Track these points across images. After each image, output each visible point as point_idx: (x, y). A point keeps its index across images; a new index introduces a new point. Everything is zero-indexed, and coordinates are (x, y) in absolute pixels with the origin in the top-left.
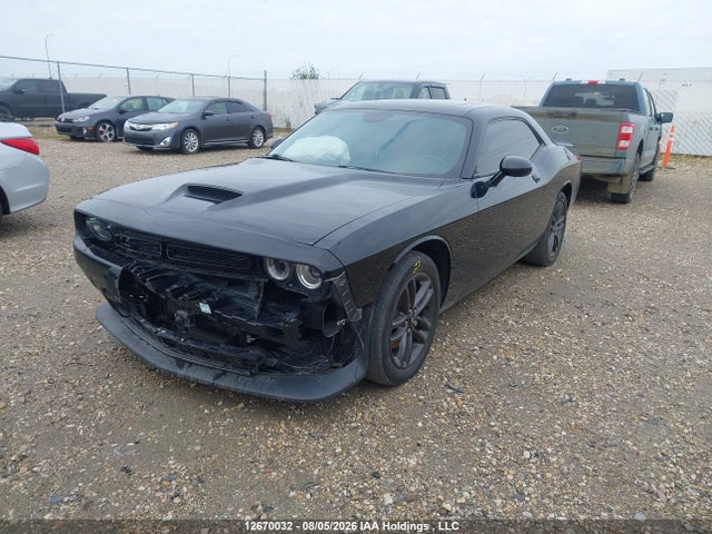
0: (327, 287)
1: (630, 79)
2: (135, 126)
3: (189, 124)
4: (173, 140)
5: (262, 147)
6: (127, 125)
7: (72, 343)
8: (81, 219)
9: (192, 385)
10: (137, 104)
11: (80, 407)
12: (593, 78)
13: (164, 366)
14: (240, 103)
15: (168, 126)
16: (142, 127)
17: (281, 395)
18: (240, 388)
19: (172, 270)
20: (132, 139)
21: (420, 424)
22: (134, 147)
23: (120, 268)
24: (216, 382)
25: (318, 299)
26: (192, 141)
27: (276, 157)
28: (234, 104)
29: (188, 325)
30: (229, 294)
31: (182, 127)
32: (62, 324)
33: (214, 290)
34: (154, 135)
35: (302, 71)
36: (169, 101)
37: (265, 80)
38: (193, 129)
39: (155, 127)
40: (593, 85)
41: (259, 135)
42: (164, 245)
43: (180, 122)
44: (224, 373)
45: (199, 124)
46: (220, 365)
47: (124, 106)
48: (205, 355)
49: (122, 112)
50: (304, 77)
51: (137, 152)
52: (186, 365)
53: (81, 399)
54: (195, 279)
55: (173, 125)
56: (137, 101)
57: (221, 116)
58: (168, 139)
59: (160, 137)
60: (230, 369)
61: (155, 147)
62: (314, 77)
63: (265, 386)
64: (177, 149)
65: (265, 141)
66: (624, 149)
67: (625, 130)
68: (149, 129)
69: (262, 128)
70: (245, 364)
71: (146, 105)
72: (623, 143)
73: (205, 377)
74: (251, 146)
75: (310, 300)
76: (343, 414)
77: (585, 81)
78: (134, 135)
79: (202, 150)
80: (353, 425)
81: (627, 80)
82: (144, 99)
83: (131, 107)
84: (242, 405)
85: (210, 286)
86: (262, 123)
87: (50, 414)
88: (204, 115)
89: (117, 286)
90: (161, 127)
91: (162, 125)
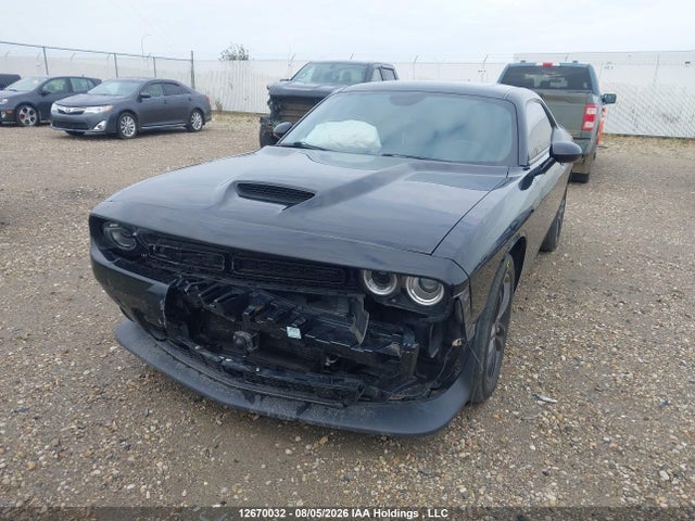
0: (450, 304)
1: (582, 62)
2: (64, 109)
3: (124, 107)
4: (108, 125)
5: (200, 130)
6: (54, 108)
7: (86, 372)
8: (97, 225)
9: (256, 418)
10: (59, 86)
11: (131, 459)
12: (548, 61)
13: (227, 401)
14: (176, 84)
15: (102, 109)
16: (72, 110)
17: (383, 429)
18: (334, 423)
19: (241, 287)
20: (60, 123)
21: (533, 447)
22: (63, 132)
23: (167, 286)
24: (301, 417)
25: (440, 318)
26: (129, 125)
27: (298, 145)
28: (170, 86)
29: (250, 349)
30: (314, 313)
31: (117, 111)
32: (63, 347)
33: (294, 308)
34: (87, 119)
35: (231, 52)
36: (96, 82)
37: (192, 61)
38: (130, 112)
39: (87, 110)
40: (548, 67)
41: (197, 118)
42: (227, 256)
43: (116, 106)
44: (308, 405)
45: (135, 107)
46: (303, 397)
47: (45, 88)
48: (283, 385)
49: (44, 94)
50: (233, 58)
51: (66, 137)
52: (257, 398)
53: (128, 448)
54: (269, 297)
55: (108, 108)
56: (60, 81)
57: (157, 98)
58: (103, 124)
59: (94, 121)
60: (314, 399)
61: (87, 132)
62: (244, 58)
63: (360, 418)
64: (113, 133)
65: (204, 124)
66: (590, 129)
67: (590, 111)
68: (81, 113)
69: (199, 110)
70: (336, 395)
71: (70, 86)
72: (588, 124)
73: (288, 412)
74: (189, 129)
75: (431, 319)
76: (443, 441)
77: (540, 64)
78: (64, 118)
79: (140, 134)
80: (463, 455)
81: (580, 62)
82: (68, 80)
83: (53, 88)
84: (324, 440)
85: (288, 304)
86: (199, 105)
87: (97, 472)
88: (140, 98)
89: (163, 307)
90: (94, 110)
91: (95, 110)
